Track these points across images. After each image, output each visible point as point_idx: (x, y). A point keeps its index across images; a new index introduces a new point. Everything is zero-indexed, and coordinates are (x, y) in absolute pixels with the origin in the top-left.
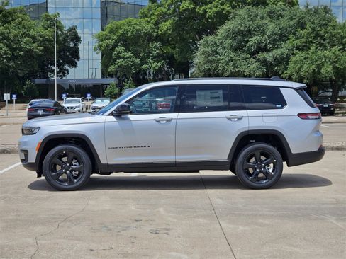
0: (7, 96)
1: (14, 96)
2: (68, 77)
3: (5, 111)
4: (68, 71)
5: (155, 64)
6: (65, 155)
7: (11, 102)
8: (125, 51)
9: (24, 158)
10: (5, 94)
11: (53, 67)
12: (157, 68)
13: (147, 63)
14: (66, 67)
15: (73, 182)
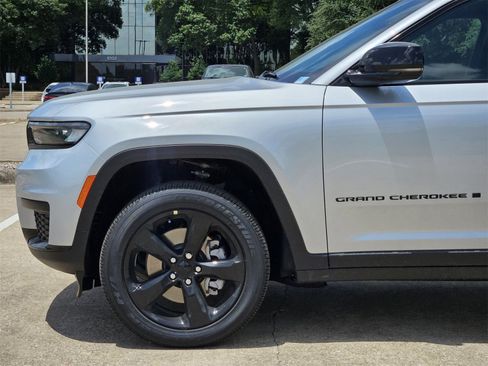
0: (10, 77)
1: (23, 78)
2: (105, 52)
3: (9, 102)
4: (104, 43)
5: (241, 32)
6: (177, 223)
7: (17, 87)
8: (195, 11)
9: (33, 226)
10: (8, 74)
11: (82, 37)
12: (244, 39)
13: (228, 31)
14: (102, 37)
15: (206, 315)
